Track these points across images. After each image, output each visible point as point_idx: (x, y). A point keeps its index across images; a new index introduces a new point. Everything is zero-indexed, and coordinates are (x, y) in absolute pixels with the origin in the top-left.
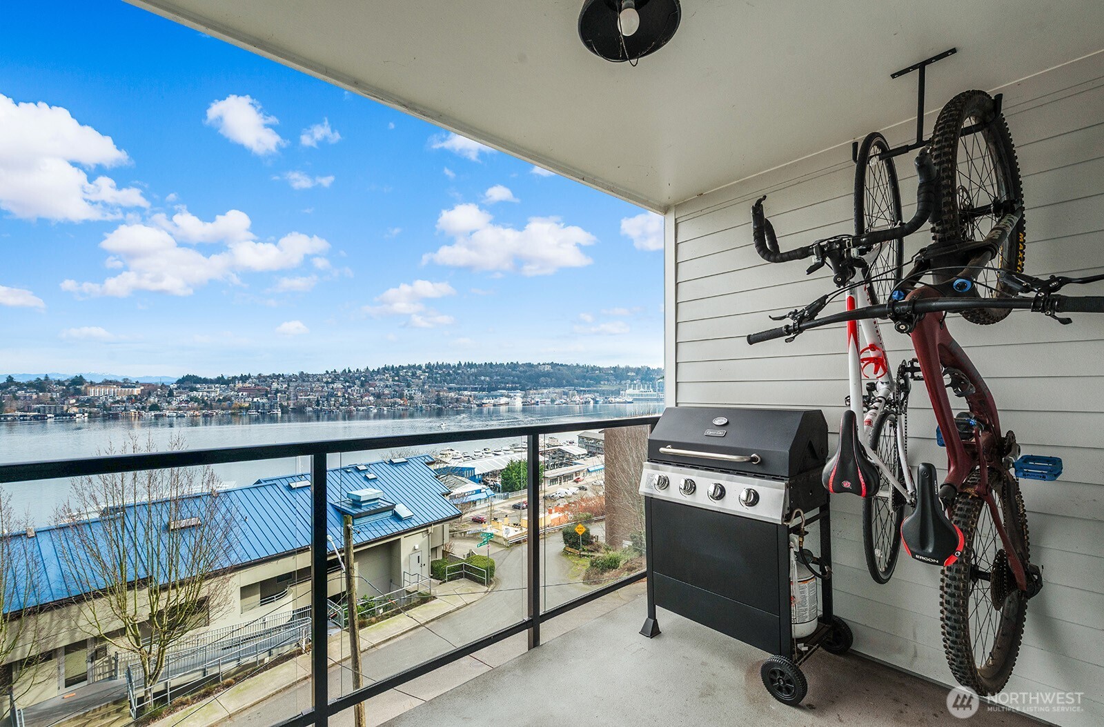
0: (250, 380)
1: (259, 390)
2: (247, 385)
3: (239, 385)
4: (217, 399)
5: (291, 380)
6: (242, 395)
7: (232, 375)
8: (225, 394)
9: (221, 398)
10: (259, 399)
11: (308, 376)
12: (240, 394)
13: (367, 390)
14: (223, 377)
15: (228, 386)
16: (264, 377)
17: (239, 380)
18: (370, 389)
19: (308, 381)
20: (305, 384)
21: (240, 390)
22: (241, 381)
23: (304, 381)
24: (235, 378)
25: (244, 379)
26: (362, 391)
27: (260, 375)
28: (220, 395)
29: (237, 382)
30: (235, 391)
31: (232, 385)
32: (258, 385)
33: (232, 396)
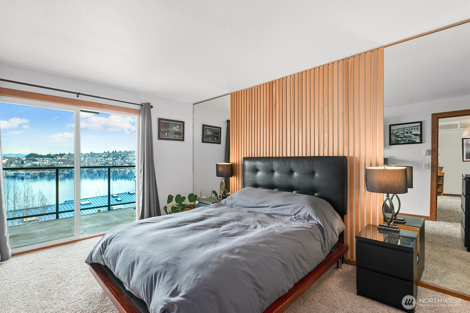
0: (65, 156)
1: (69, 161)
2: (63, 158)
3: (59, 158)
4: (47, 165)
5: (86, 156)
6: (60, 163)
7: (55, 153)
8: (51, 163)
9: (49, 165)
10: (69, 165)
11: (95, 154)
12: (59, 163)
13: (125, 161)
14: (50, 154)
15: (53, 159)
16: (72, 154)
17: (59, 156)
18: (126, 160)
19: (95, 157)
20: (93, 158)
21: (59, 161)
22: (60, 157)
23: (92, 156)
24: (57, 155)
25: (61, 155)
26: (122, 162)
27: (70, 153)
28: (49, 163)
29: (57, 157)
30: (56, 161)
31: (55, 158)
32: (69, 159)
33: (55, 164)
